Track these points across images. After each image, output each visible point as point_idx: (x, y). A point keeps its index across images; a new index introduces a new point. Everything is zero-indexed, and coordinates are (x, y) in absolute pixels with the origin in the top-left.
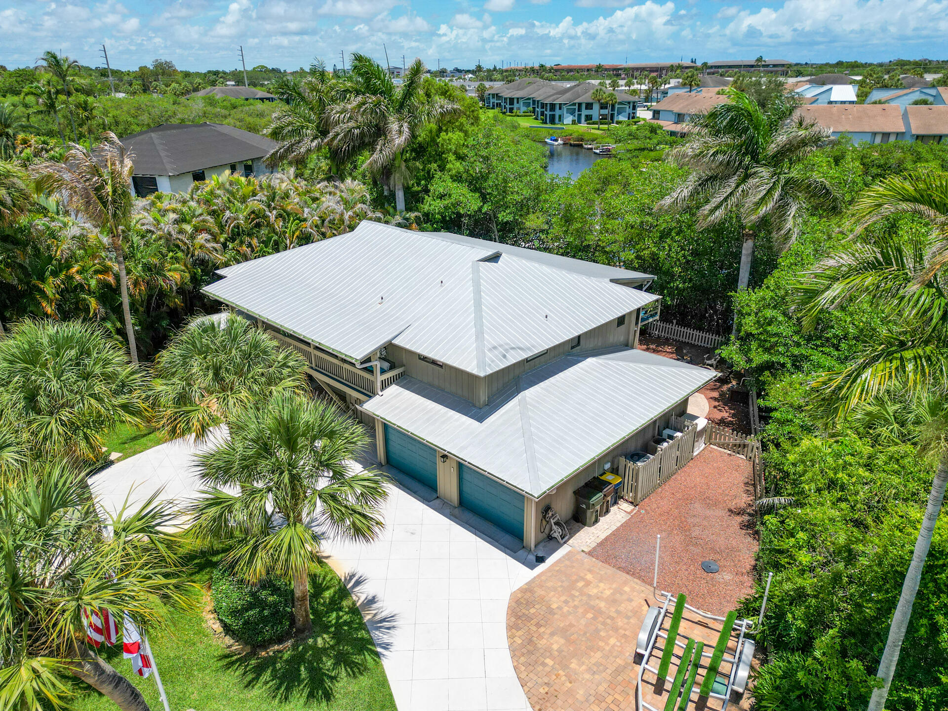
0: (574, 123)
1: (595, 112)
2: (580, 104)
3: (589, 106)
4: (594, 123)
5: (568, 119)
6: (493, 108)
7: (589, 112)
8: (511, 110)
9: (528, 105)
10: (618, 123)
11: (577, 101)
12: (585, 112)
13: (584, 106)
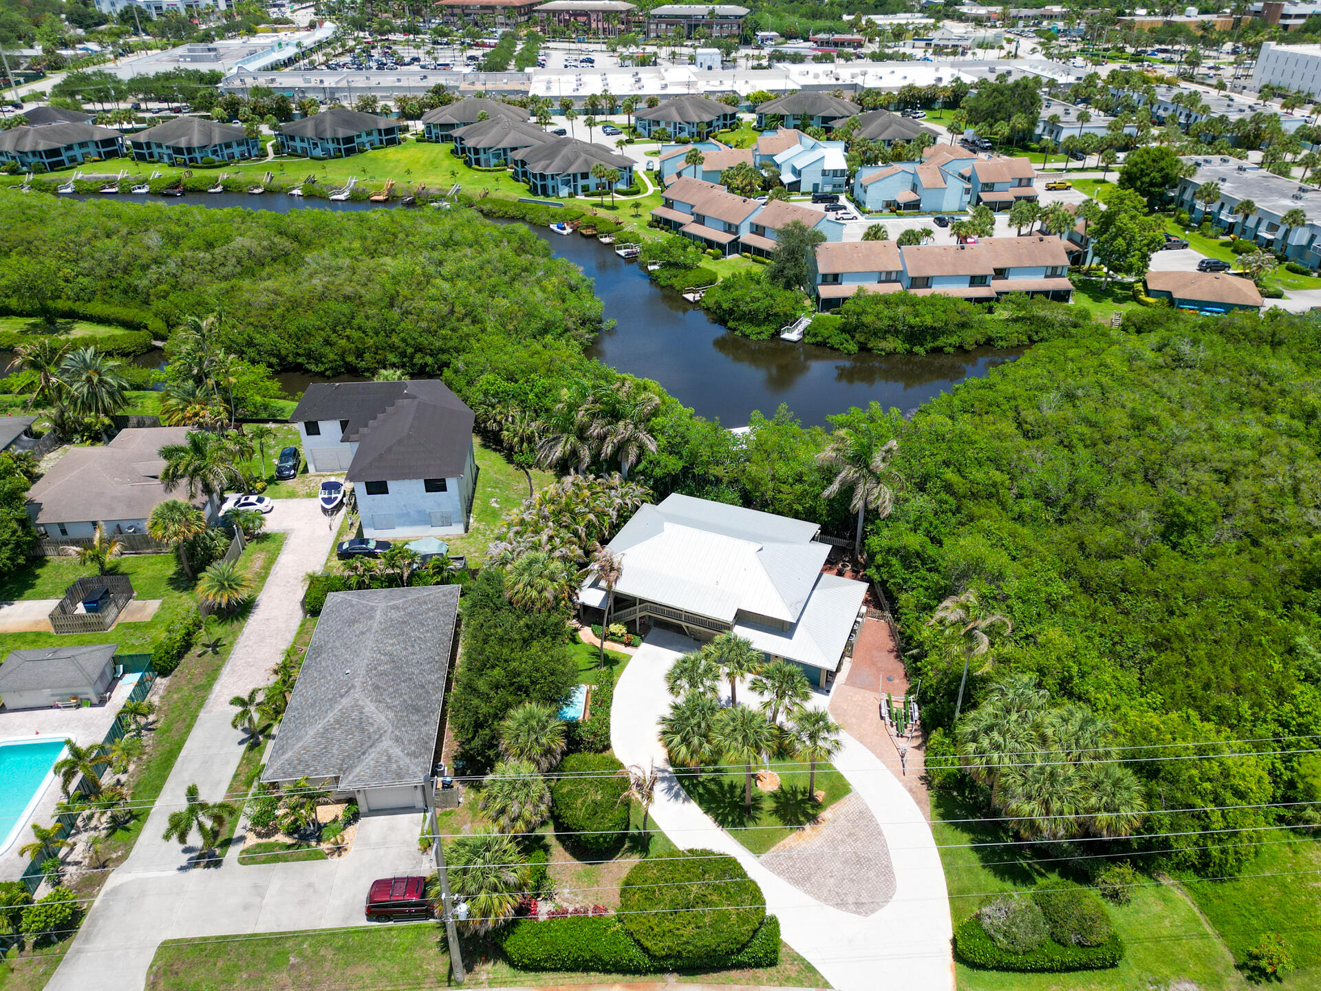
0: (571, 195)
1: (592, 182)
2: (575, 176)
3: (585, 176)
4: (592, 195)
5: (564, 192)
6: (437, 142)
7: (584, 182)
8: (478, 162)
9: (498, 156)
10: (618, 192)
11: (571, 170)
12: (581, 182)
13: (579, 177)
